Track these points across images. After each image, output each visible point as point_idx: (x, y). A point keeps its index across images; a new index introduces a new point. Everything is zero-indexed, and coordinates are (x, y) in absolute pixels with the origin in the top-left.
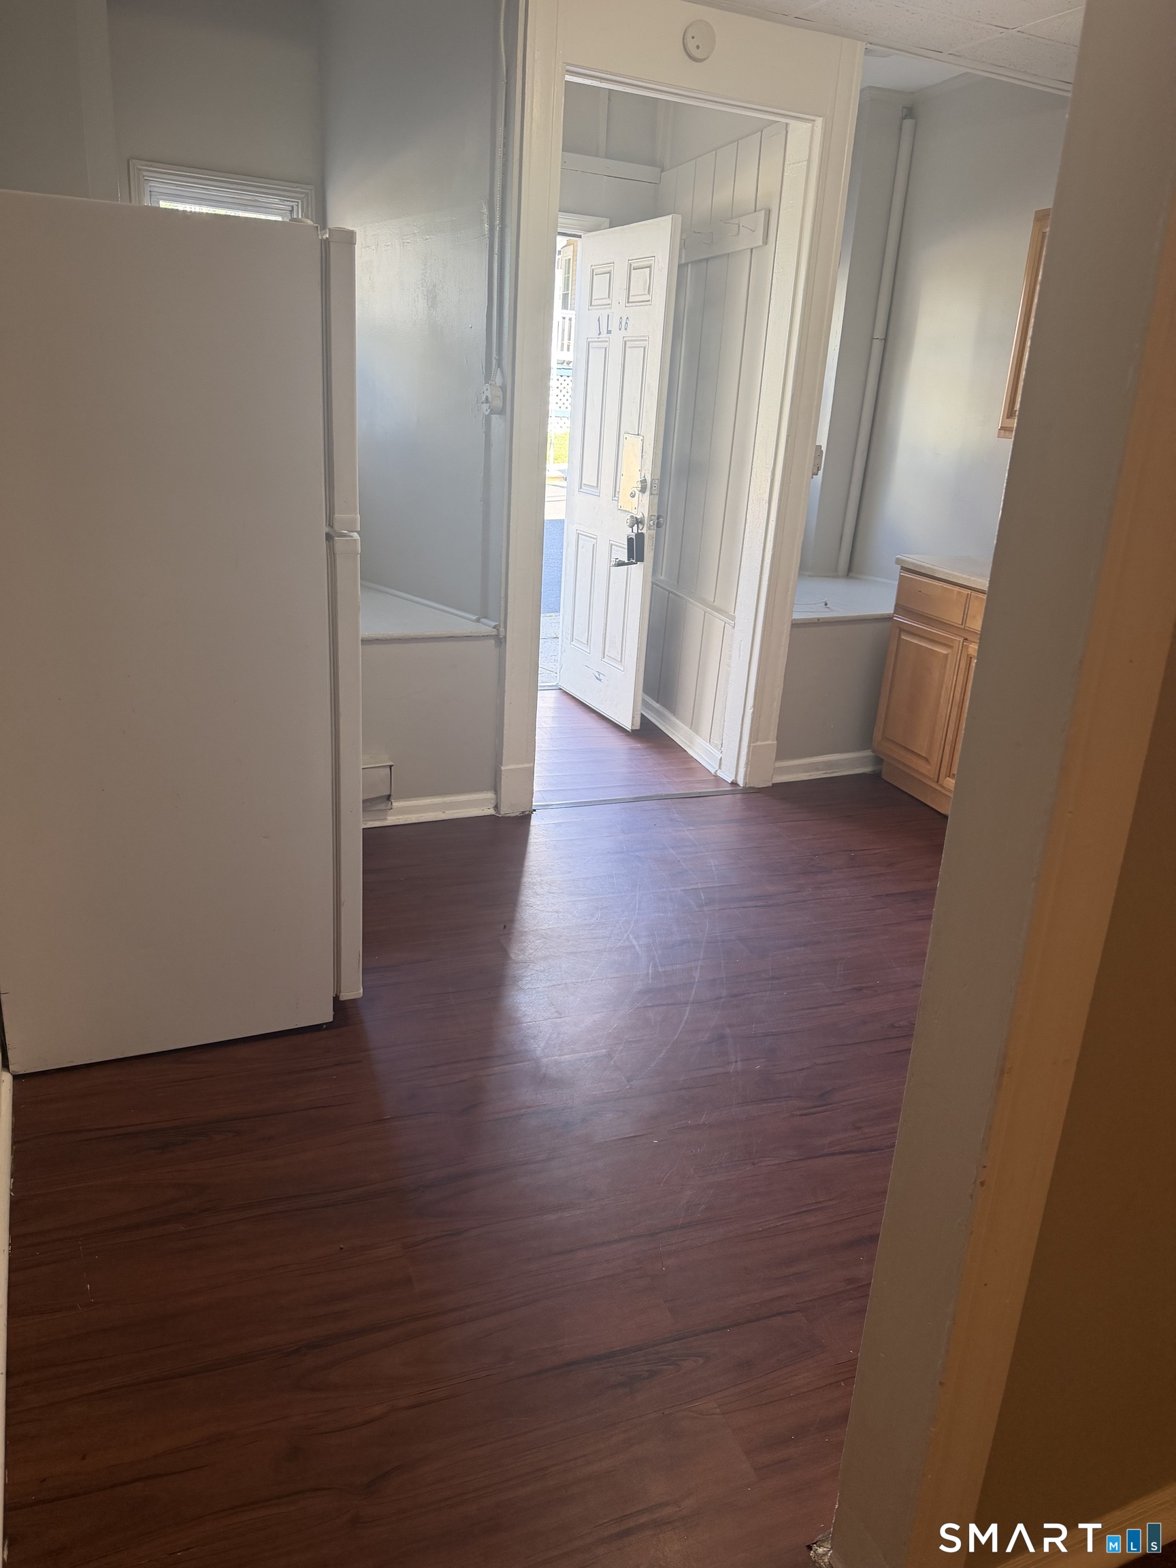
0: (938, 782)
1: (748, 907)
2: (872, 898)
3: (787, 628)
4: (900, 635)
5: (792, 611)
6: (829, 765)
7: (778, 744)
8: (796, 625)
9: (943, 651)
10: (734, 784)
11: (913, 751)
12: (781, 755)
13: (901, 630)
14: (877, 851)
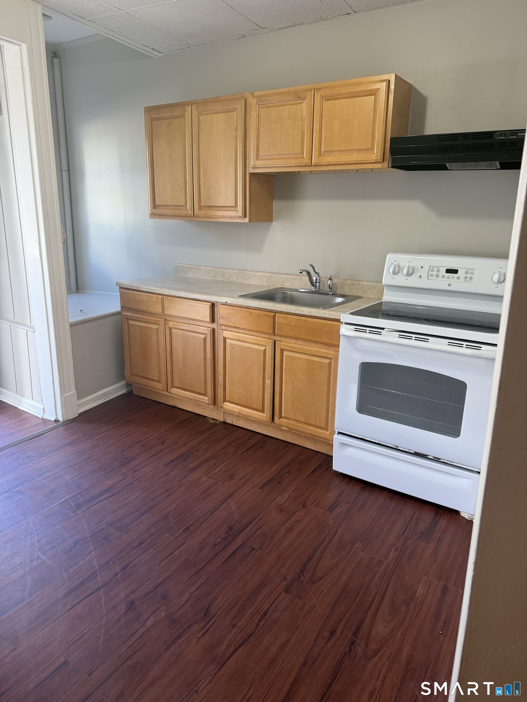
0: (167, 391)
1: (103, 500)
2: (165, 467)
3: (68, 328)
4: (128, 322)
5: (68, 317)
6: (105, 395)
7: (77, 392)
8: (72, 325)
9: (155, 327)
10: (56, 421)
11: (150, 379)
12: (80, 397)
13: (128, 319)
14: (153, 437)
